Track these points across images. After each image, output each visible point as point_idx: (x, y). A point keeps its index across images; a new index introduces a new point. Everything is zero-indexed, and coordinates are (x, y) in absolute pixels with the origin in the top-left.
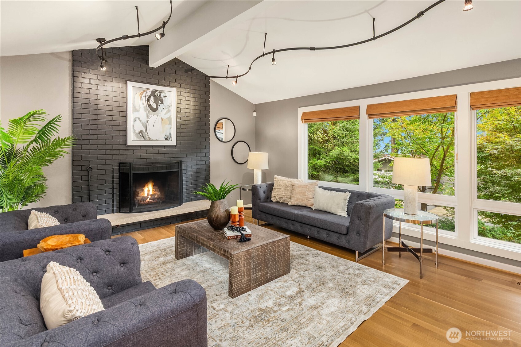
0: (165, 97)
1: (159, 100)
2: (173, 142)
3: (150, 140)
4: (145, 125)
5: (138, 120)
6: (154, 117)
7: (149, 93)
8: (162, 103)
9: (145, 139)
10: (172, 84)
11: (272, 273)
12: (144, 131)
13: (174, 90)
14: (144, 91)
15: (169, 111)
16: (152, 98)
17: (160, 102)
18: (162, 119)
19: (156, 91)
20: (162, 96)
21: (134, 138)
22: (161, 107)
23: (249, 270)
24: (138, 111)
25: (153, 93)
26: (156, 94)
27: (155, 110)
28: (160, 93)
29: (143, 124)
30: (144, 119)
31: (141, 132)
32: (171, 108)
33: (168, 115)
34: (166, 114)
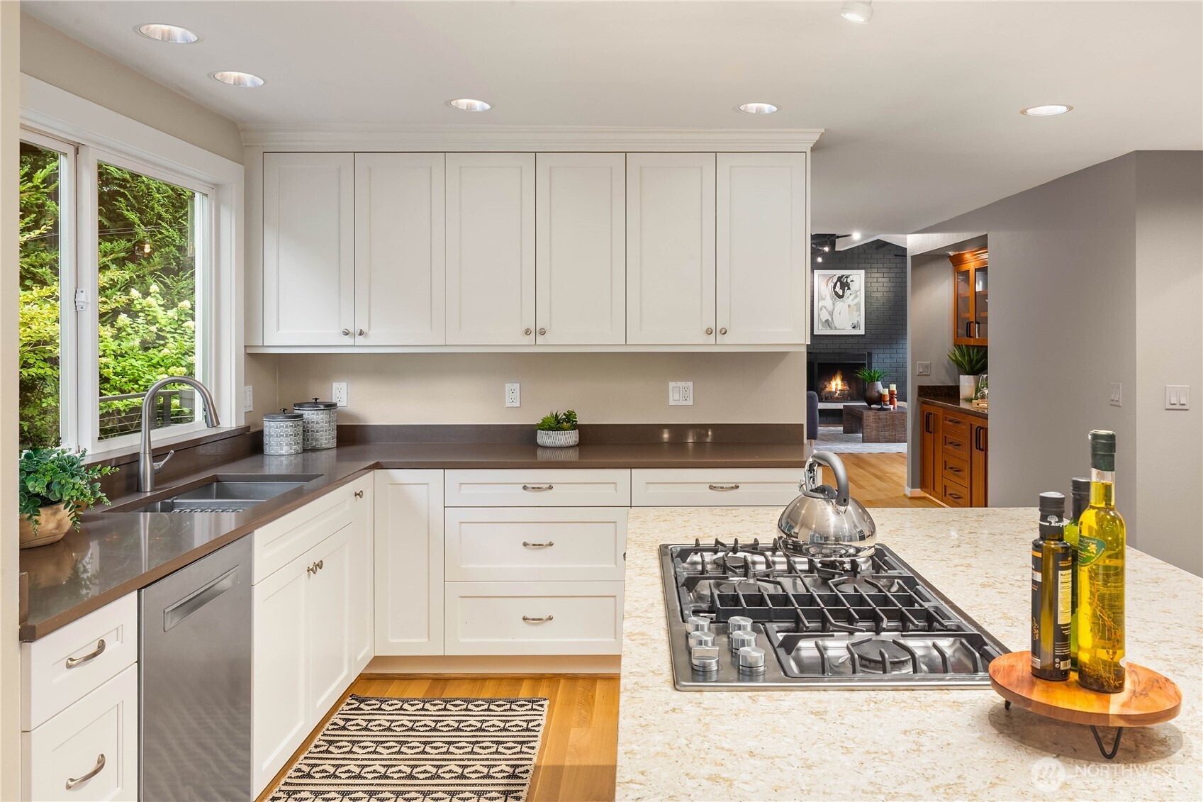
0: (852, 281)
1: (845, 285)
2: (861, 331)
3: (836, 328)
4: (831, 314)
5: (824, 309)
6: (840, 304)
7: (835, 280)
8: (849, 289)
9: (831, 328)
10: (861, 266)
11: (901, 437)
12: (830, 320)
13: (862, 272)
14: (830, 278)
15: (856, 296)
16: (839, 283)
17: (846, 288)
18: (849, 306)
19: (843, 276)
20: (849, 281)
21: (820, 327)
22: (848, 293)
23: (878, 427)
24: (823, 299)
25: (840, 279)
26: (842, 280)
27: (841, 297)
28: (847, 277)
29: (829, 312)
30: (830, 307)
31: (827, 321)
32: (858, 293)
33: (856, 301)
34: (853, 300)
